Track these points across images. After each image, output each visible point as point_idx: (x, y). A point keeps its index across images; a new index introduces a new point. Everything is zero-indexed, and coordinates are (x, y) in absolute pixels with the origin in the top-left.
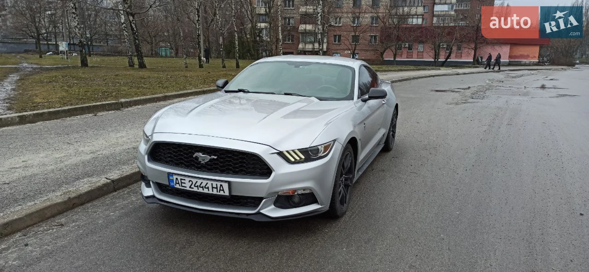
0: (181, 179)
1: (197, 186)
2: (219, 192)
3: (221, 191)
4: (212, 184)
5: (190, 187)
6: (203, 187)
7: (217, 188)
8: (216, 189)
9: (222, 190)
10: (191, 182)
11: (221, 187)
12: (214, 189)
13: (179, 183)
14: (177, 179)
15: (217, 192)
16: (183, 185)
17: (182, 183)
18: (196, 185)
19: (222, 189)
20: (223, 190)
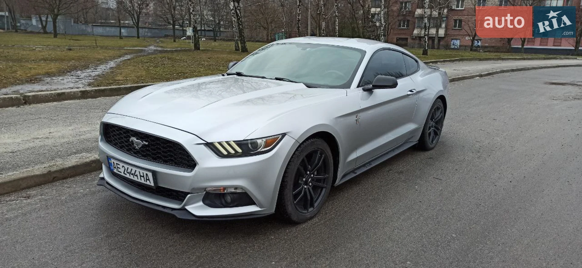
0: (117, 164)
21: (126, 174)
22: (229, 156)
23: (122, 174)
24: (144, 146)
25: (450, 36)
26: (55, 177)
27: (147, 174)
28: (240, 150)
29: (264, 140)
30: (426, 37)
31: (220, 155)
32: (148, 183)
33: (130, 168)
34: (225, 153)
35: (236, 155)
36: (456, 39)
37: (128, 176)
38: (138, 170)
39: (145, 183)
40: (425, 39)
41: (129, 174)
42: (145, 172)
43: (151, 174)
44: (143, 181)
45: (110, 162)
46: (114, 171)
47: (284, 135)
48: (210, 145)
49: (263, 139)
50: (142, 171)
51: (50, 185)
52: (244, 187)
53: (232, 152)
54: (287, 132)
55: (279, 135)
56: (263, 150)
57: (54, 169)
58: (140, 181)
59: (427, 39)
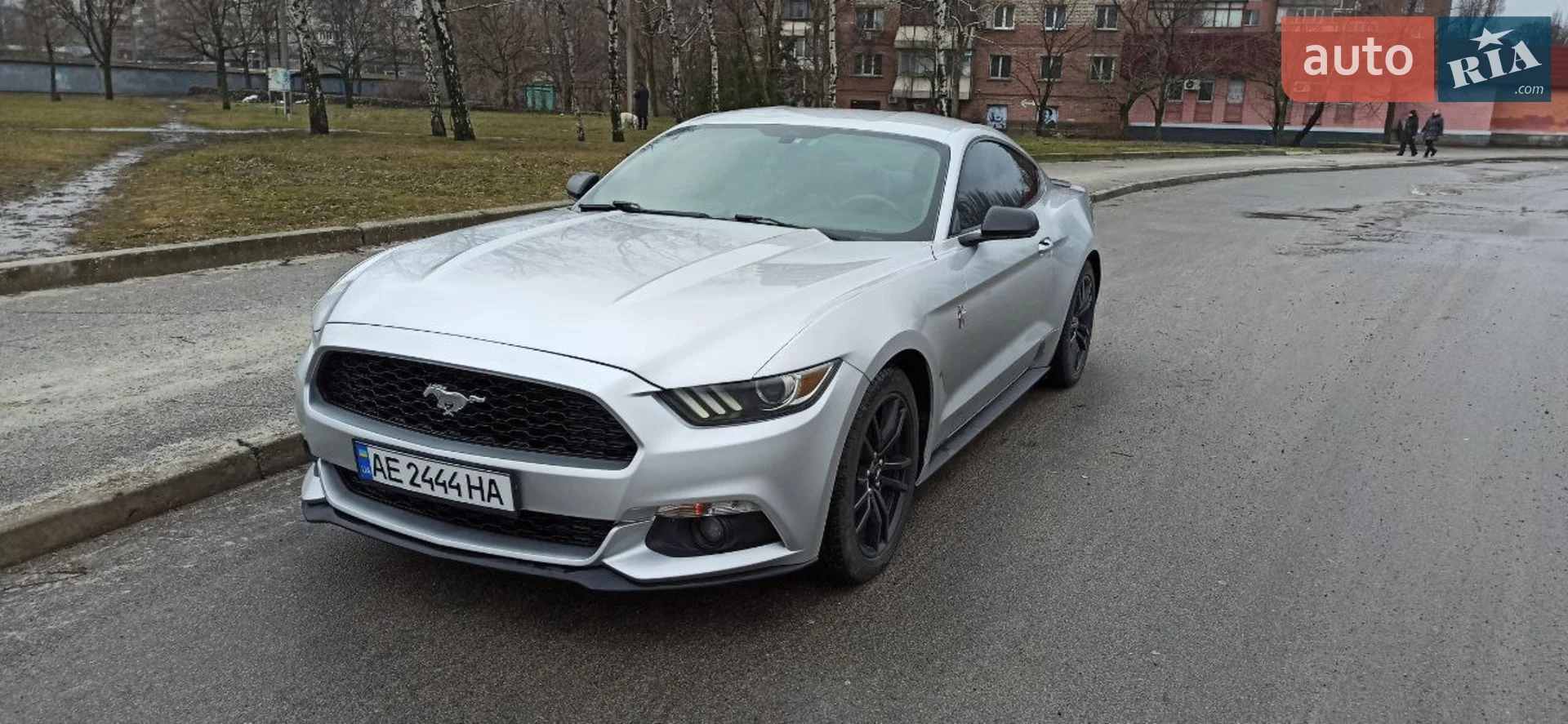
0: (388, 459)
1: (430, 481)
2: (489, 501)
3: (493, 499)
4: (468, 477)
5: (412, 483)
6: (443, 484)
7: (480, 488)
8: (479, 492)
9: (494, 496)
10: (413, 470)
11: (493, 486)
12: (473, 490)
13: (382, 470)
14: (376, 457)
15: (483, 499)
16: (394, 475)
17: (389, 468)
18: (427, 478)
19: (494, 492)
20: (498, 496)
21: (419, 486)
22: (714, 421)
23: (407, 486)
24: (470, 407)
25: (983, 97)
26: (135, 510)
27: (492, 482)
28: (737, 407)
29: (798, 376)
30: (943, 101)
31: (692, 418)
32: (494, 503)
33: (435, 468)
34: (704, 414)
35: (730, 419)
36: (999, 106)
37: (425, 489)
38: (462, 472)
39: (485, 504)
40: (942, 106)
41: (429, 485)
42: (487, 477)
43: (508, 479)
44: (476, 500)
45: (362, 454)
46: (375, 478)
47: (838, 362)
48: (666, 396)
49: (795, 375)
50: (475, 475)
51: (125, 534)
52: (760, 499)
53: (721, 411)
54: (846, 355)
55: (826, 362)
56: (795, 402)
57: (131, 487)
58: (470, 502)
59: (944, 105)
